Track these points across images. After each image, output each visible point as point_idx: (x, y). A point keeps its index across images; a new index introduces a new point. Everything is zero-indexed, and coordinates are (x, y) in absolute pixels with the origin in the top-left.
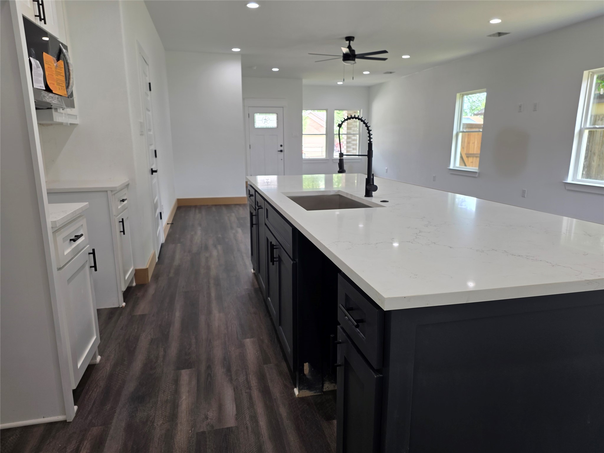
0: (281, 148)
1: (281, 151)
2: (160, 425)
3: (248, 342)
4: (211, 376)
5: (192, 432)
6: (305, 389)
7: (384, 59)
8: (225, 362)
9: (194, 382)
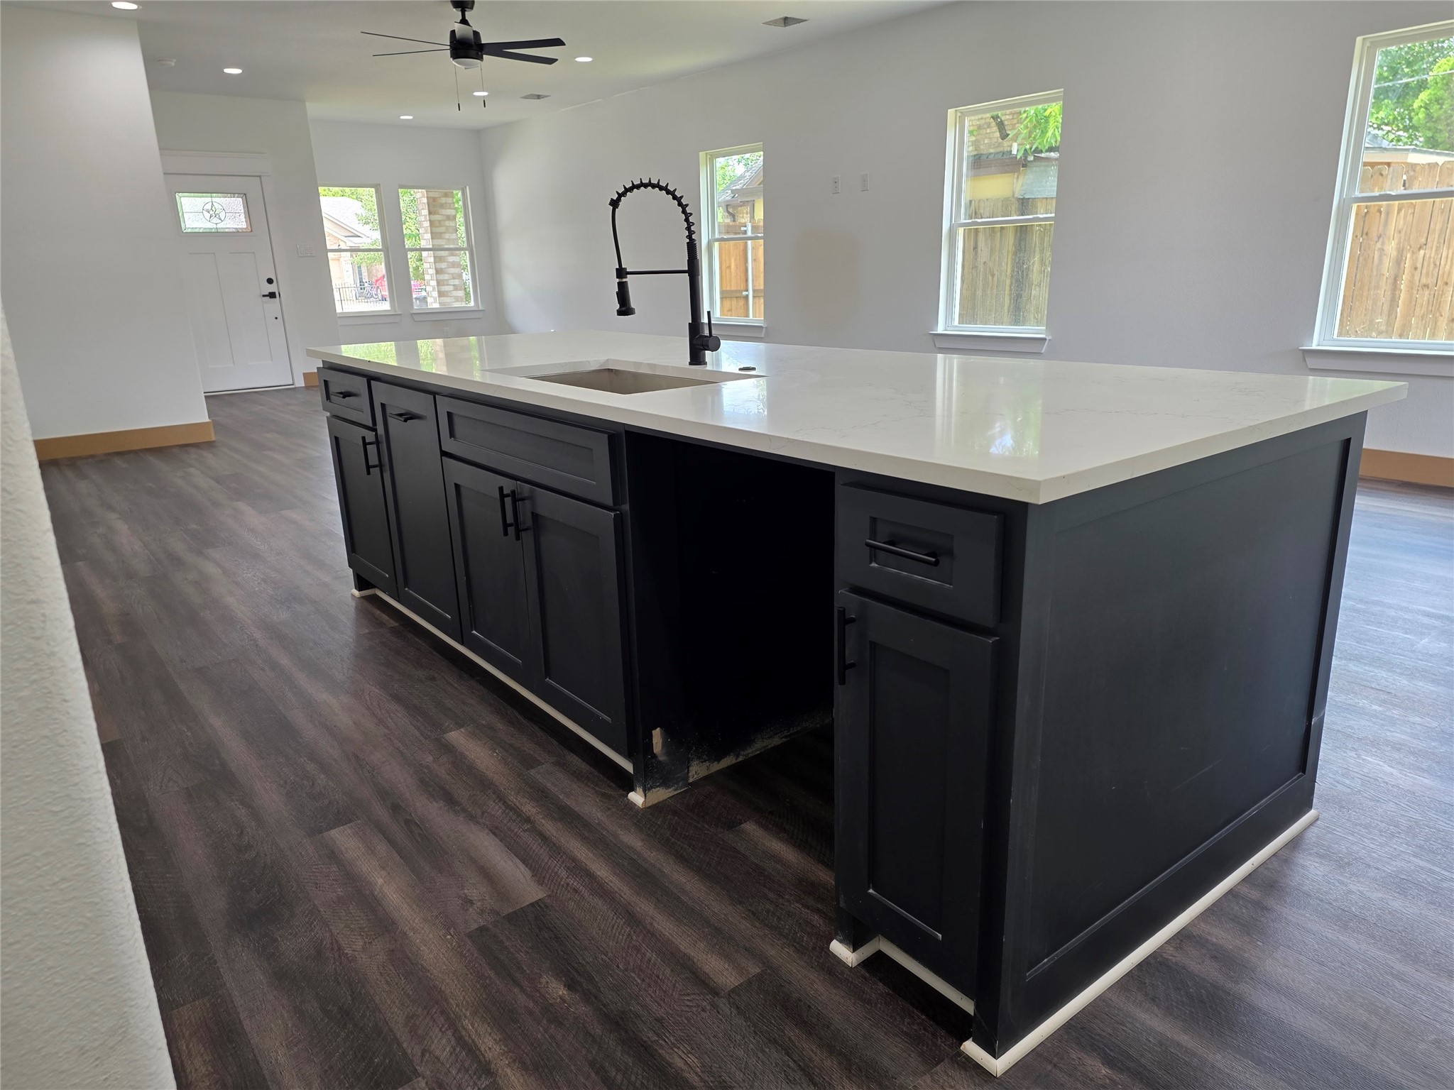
0: (272, 288)
1: (272, 295)
2: (363, 948)
3: (456, 737)
4: (416, 823)
5: (455, 936)
6: (657, 787)
7: (550, 61)
8: (431, 789)
9: (382, 848)
